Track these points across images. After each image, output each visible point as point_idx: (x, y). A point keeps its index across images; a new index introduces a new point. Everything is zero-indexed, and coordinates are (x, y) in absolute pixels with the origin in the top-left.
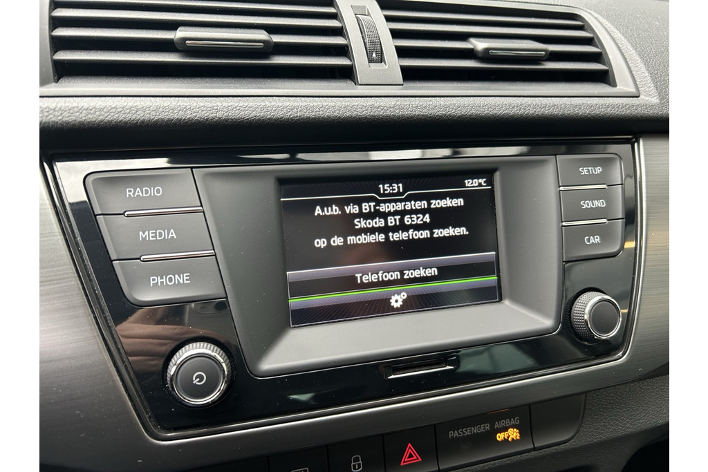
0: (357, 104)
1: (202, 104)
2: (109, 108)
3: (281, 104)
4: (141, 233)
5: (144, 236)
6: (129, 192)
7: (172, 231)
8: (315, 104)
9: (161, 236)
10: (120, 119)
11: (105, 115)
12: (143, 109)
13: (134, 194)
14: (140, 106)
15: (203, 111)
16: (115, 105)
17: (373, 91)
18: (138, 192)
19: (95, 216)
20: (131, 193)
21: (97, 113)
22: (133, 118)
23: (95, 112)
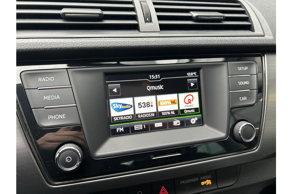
0: (138, 40)
1: (71, 41)
2: (30, 43)
3: (105, 41)
4: (44, 97)
5: (46, 98)
6: (40, 79)
7: (58, 96)
8: (120, 41)
9: (53, 98)
10: (35, 48)
11: (28, 46)
12: (45, 43)
13: (42, 80)
14: (44, 42)
15: (71, 44)
16: (33, 42)
17: (146, 35)
18: (44, 79)
19: (25, 90)
20: (40, 80)
21: (25, 46)
22: (41, 47)
23: (24, 45)
